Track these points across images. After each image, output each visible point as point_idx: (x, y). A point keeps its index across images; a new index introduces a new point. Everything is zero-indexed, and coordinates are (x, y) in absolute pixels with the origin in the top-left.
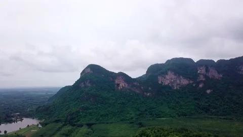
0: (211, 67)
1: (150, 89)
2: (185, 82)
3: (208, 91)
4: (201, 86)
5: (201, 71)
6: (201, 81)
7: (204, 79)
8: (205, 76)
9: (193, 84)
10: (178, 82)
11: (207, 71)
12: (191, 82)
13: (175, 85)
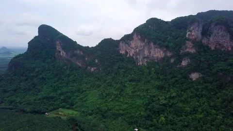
0: (217, 25)
1: (97, 61)
2: (158, 54)
3: (194, 76)
4: (184, 63)
5: (194, 33)
6: (188, 54)
7: (193, 51)
8: (198, 44)
9: (171, 58)
10: (146, 52)
11: (205, 33)
12: (169, 54)
13: (140, 58)
